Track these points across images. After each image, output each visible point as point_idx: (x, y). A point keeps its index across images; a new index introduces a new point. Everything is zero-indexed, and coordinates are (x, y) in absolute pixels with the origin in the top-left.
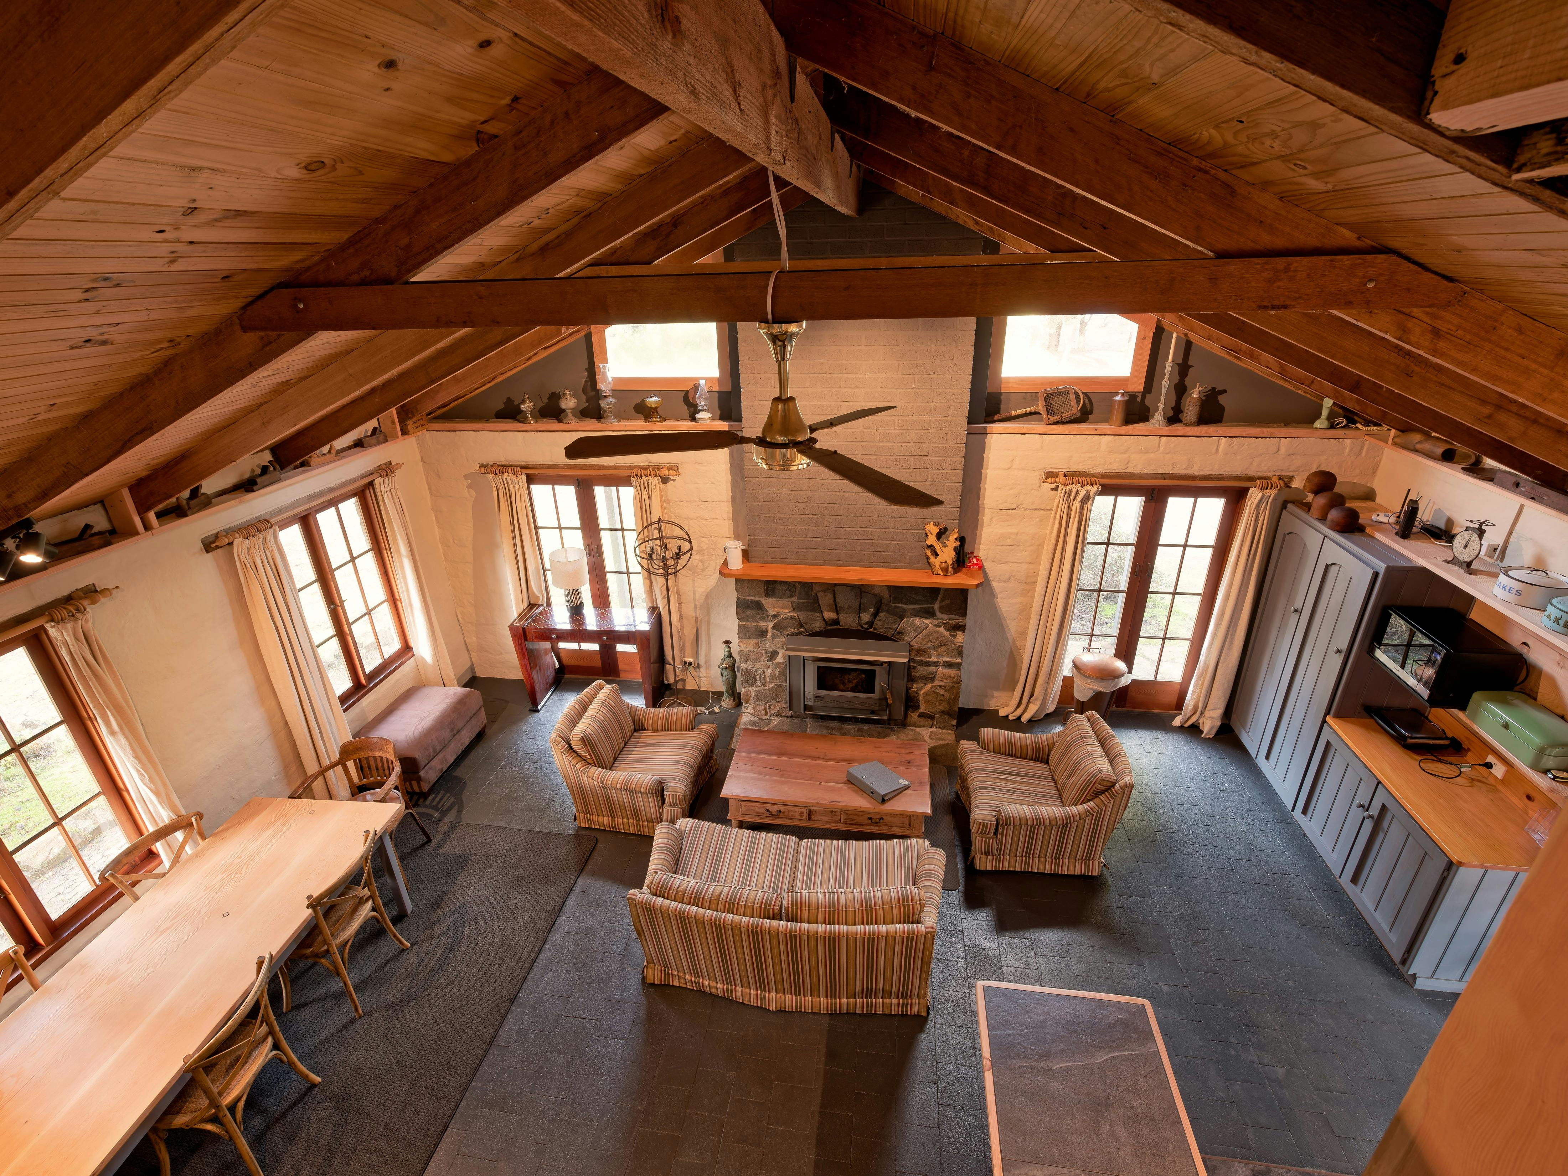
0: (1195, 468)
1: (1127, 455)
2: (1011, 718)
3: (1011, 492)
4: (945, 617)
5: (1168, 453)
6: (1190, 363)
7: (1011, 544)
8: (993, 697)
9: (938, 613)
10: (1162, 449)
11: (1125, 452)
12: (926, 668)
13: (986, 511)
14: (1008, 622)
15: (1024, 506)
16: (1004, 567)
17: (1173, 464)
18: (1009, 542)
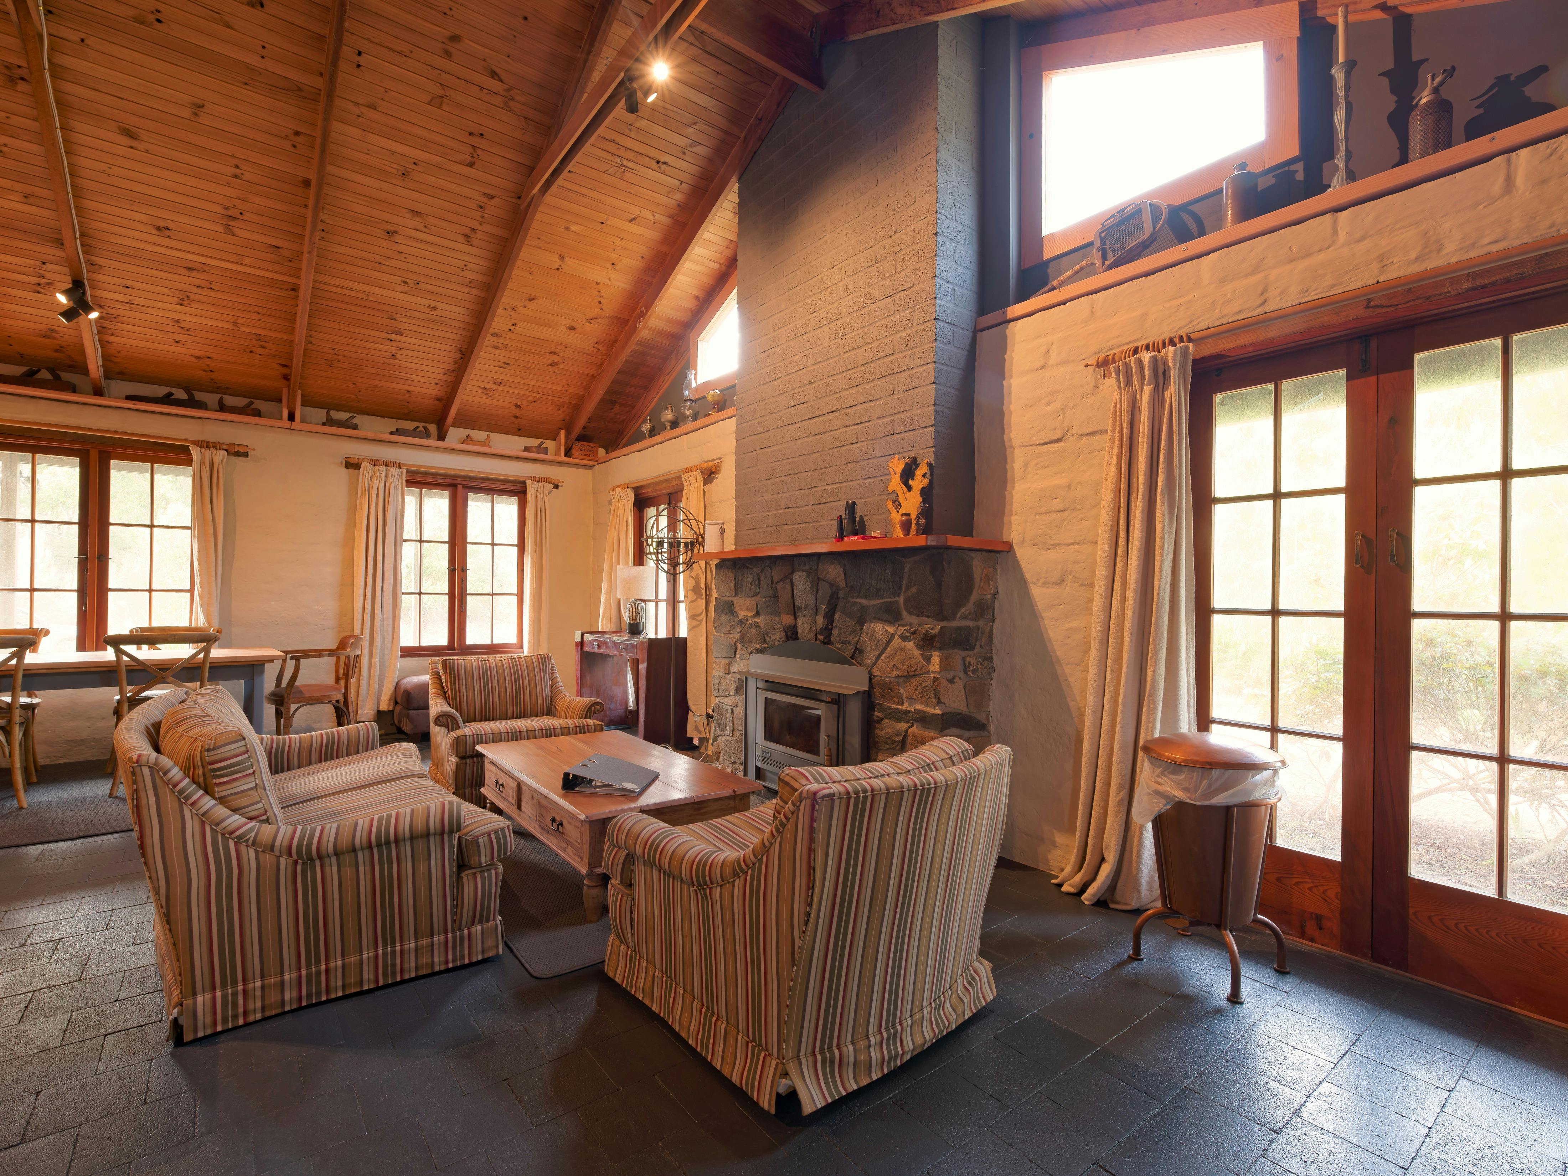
0: (1450, 247)
1: (1262, 275)
2: (1066, 888)
3: (1050, 408)
4: (914, 620)
5: (1362, 239)
6: (1416, 57)
7: (1061, 507)
8: (1054, 845)
9: (905, 614)
10: (1342, 236)
11: (1254, 272)
12: (895, 723)
13: (1017, 451)
14: (1067, 670)
15: (1074, 431)
16: (1052, 555)
17: (1381, 258)
18: (1057, 504)
